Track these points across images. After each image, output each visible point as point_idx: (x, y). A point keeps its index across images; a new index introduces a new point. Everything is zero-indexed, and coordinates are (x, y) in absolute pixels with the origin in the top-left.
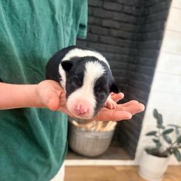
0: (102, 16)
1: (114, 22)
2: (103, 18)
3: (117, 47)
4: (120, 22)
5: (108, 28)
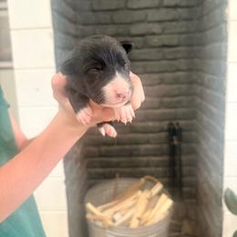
0: (128, 20)
1: (151, 25)
2: (130, 24)
3: (164, 62)
4: (160, 22)
5: (142, 35)
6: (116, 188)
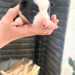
6: (9, 65)
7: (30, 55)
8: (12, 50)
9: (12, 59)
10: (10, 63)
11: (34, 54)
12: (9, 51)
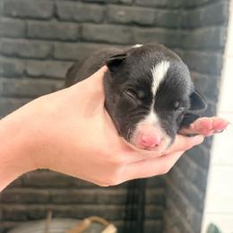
7: (112, 207)
8: (54, 192)
9: (53, 217)
10: (47, 229)
11: (124, 207)
12: (45, 192)
